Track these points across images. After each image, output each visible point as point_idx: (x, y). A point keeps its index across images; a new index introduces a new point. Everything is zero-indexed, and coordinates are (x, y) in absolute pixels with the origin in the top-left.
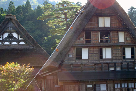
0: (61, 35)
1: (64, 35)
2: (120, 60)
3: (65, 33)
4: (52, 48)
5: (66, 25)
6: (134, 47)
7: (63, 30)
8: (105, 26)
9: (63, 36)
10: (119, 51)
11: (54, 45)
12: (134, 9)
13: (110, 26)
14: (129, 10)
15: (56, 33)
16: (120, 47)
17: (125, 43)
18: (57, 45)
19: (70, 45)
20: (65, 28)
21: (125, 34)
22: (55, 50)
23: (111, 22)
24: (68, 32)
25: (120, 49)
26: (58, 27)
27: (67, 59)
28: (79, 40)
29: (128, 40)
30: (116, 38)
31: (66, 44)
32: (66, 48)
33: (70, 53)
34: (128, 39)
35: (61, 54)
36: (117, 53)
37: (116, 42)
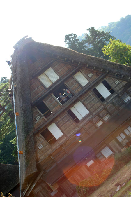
0: (12, 132)
1: (15, 129)
2: (100, 106)
3: (14, 126)
4: (13, 155)
5: (8, 116)
6: (105, 79)
7: (8, 124)
8: (53, 82)
9: (14, 131)
10: (91, 98)
11: (13, 150)
12: (71, 37)
13: (59, 78)
14: (65, 41)
15: (3, 134)
16: (89, 92)
17: (91, 83)
18: (16, 147)
19: (30, 135)
20: (9, 120)
21: (82, 72)
22: (18, 154)
23: (56, 71)
24: (17, 122)
25: (90, 94)
26: (2, 125)
27: (40, 154)
28: (36, 122)
29: (91, 77)
30: (77, 86)
31: (26, 137)
32: (29, 142)
33: (38, 144)
34: (90, 75)
35: (28, 153)
36: (91, 102)
37: (79, 90)
